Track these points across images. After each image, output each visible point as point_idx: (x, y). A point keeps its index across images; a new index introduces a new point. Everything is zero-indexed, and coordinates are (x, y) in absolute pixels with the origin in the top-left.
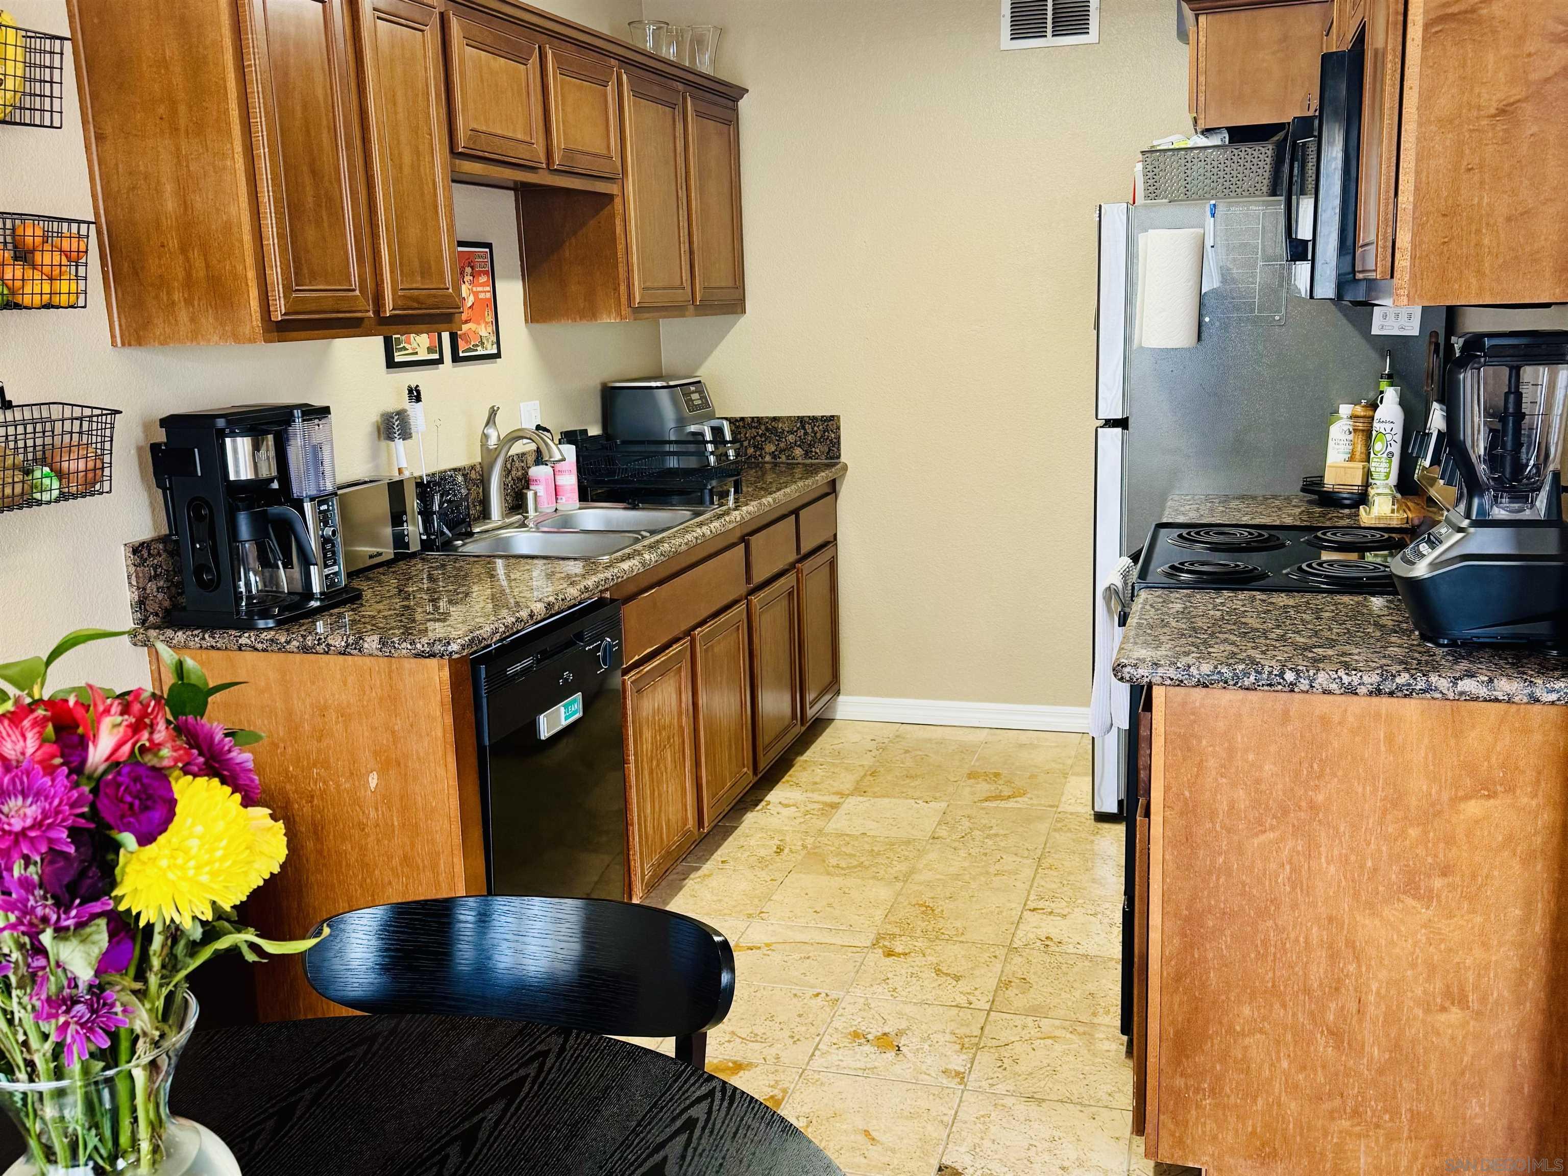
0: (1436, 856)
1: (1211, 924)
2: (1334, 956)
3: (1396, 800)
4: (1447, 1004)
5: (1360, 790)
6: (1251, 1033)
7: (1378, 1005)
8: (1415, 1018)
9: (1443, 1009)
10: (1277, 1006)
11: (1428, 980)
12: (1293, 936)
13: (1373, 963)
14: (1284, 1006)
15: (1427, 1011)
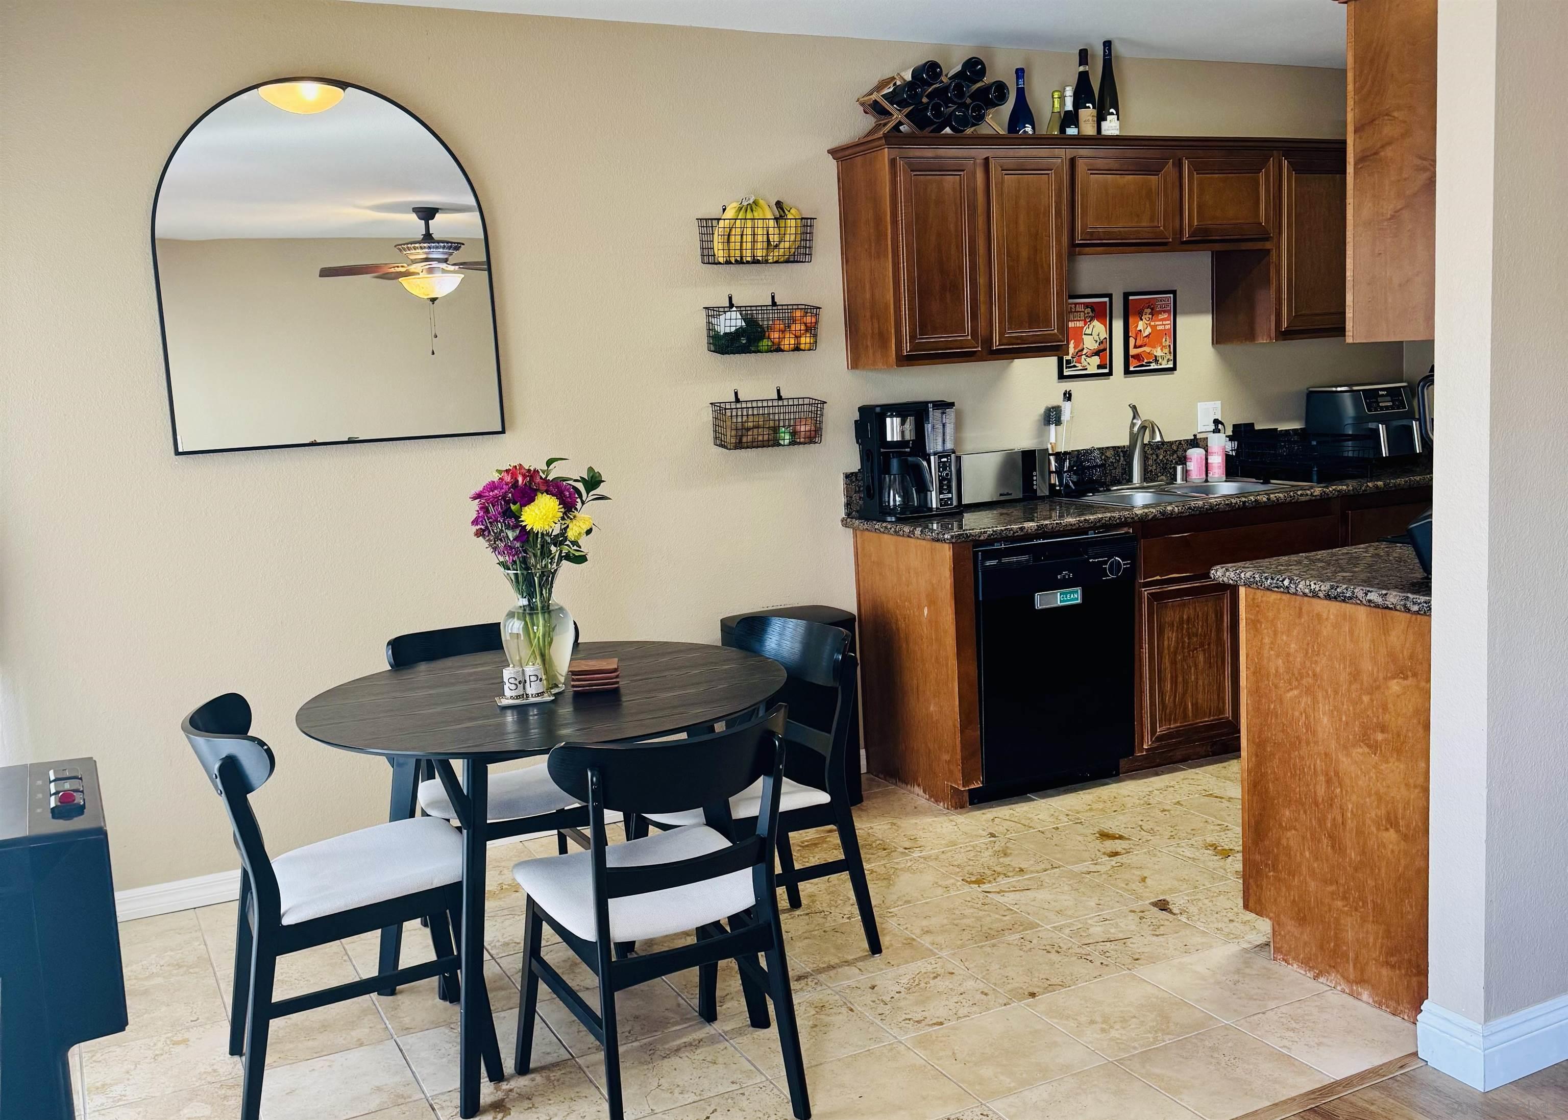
0: (1378, 717)
1: (1269, 750)
2: (1329, 782)
3: (1355, 676)
4: (1388, 826)
5: (1338, 667)
6: (1290, 829)
7: (1352, 819)
8: (1372, 832)
9: (1387, 829)
10: (1302, 812)
11: (1378, 807)
12: (1308, 764)
13: (1349, 790)
14: (1305, 812)
15: (1378, 829)
